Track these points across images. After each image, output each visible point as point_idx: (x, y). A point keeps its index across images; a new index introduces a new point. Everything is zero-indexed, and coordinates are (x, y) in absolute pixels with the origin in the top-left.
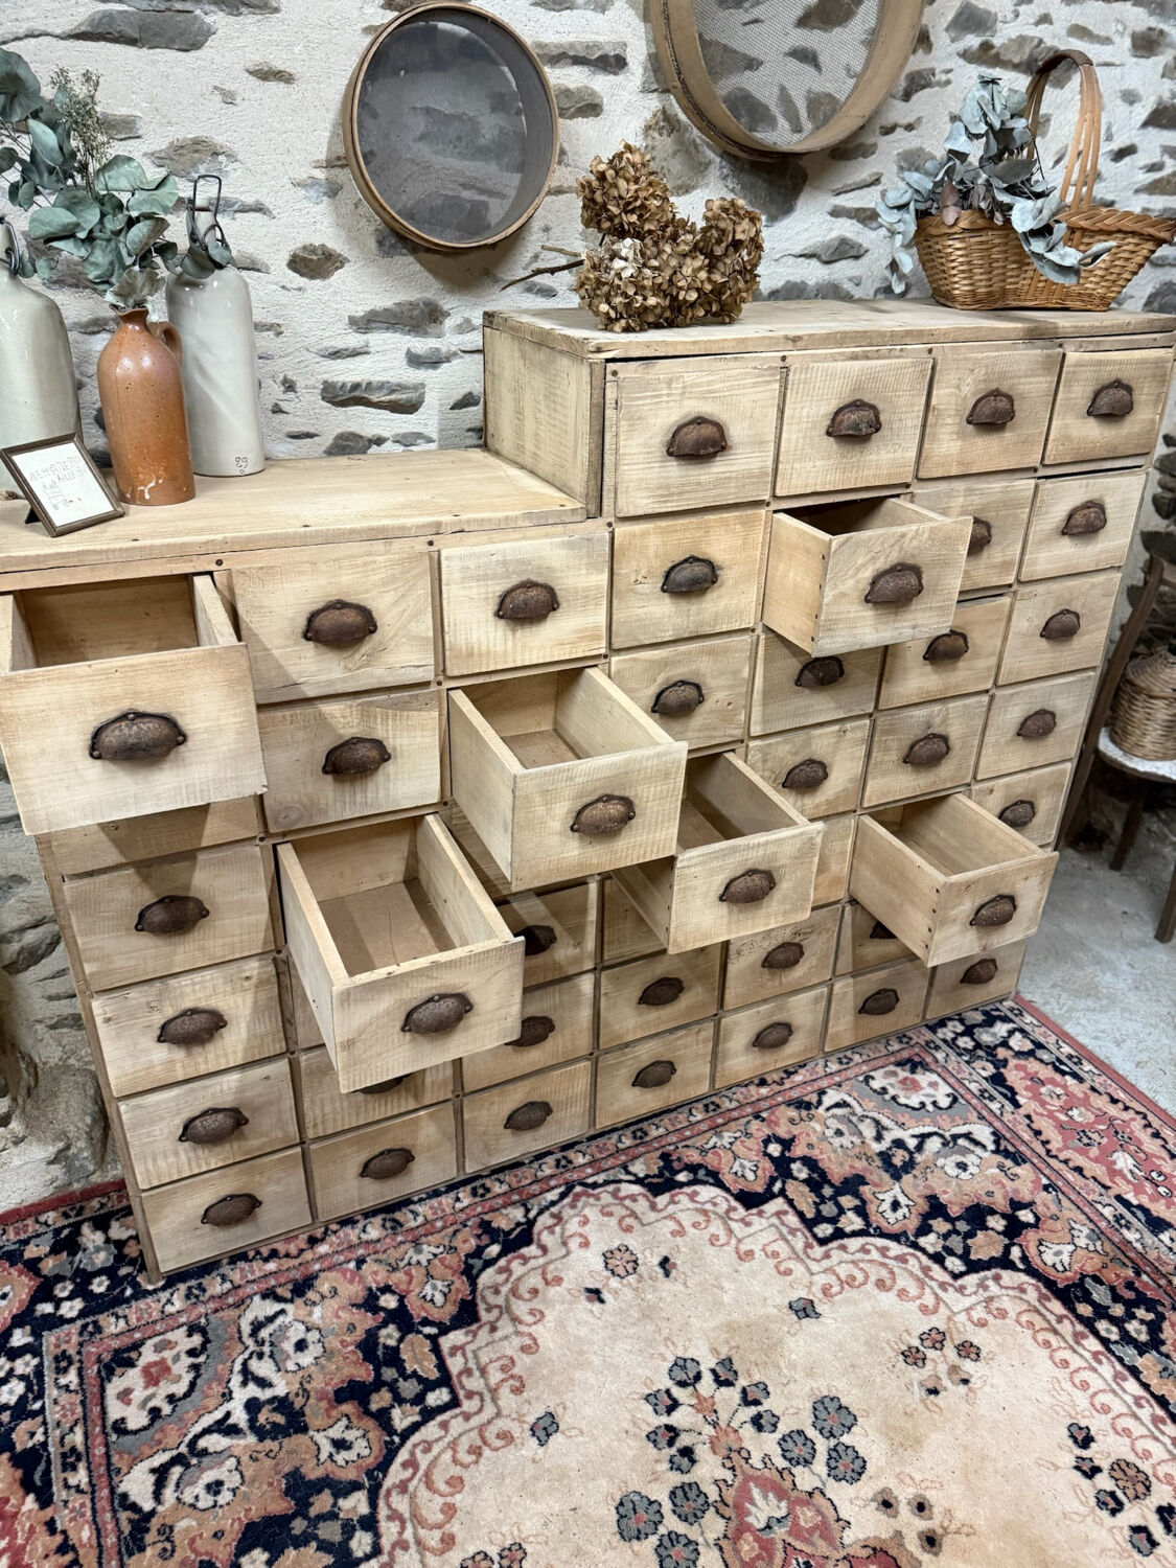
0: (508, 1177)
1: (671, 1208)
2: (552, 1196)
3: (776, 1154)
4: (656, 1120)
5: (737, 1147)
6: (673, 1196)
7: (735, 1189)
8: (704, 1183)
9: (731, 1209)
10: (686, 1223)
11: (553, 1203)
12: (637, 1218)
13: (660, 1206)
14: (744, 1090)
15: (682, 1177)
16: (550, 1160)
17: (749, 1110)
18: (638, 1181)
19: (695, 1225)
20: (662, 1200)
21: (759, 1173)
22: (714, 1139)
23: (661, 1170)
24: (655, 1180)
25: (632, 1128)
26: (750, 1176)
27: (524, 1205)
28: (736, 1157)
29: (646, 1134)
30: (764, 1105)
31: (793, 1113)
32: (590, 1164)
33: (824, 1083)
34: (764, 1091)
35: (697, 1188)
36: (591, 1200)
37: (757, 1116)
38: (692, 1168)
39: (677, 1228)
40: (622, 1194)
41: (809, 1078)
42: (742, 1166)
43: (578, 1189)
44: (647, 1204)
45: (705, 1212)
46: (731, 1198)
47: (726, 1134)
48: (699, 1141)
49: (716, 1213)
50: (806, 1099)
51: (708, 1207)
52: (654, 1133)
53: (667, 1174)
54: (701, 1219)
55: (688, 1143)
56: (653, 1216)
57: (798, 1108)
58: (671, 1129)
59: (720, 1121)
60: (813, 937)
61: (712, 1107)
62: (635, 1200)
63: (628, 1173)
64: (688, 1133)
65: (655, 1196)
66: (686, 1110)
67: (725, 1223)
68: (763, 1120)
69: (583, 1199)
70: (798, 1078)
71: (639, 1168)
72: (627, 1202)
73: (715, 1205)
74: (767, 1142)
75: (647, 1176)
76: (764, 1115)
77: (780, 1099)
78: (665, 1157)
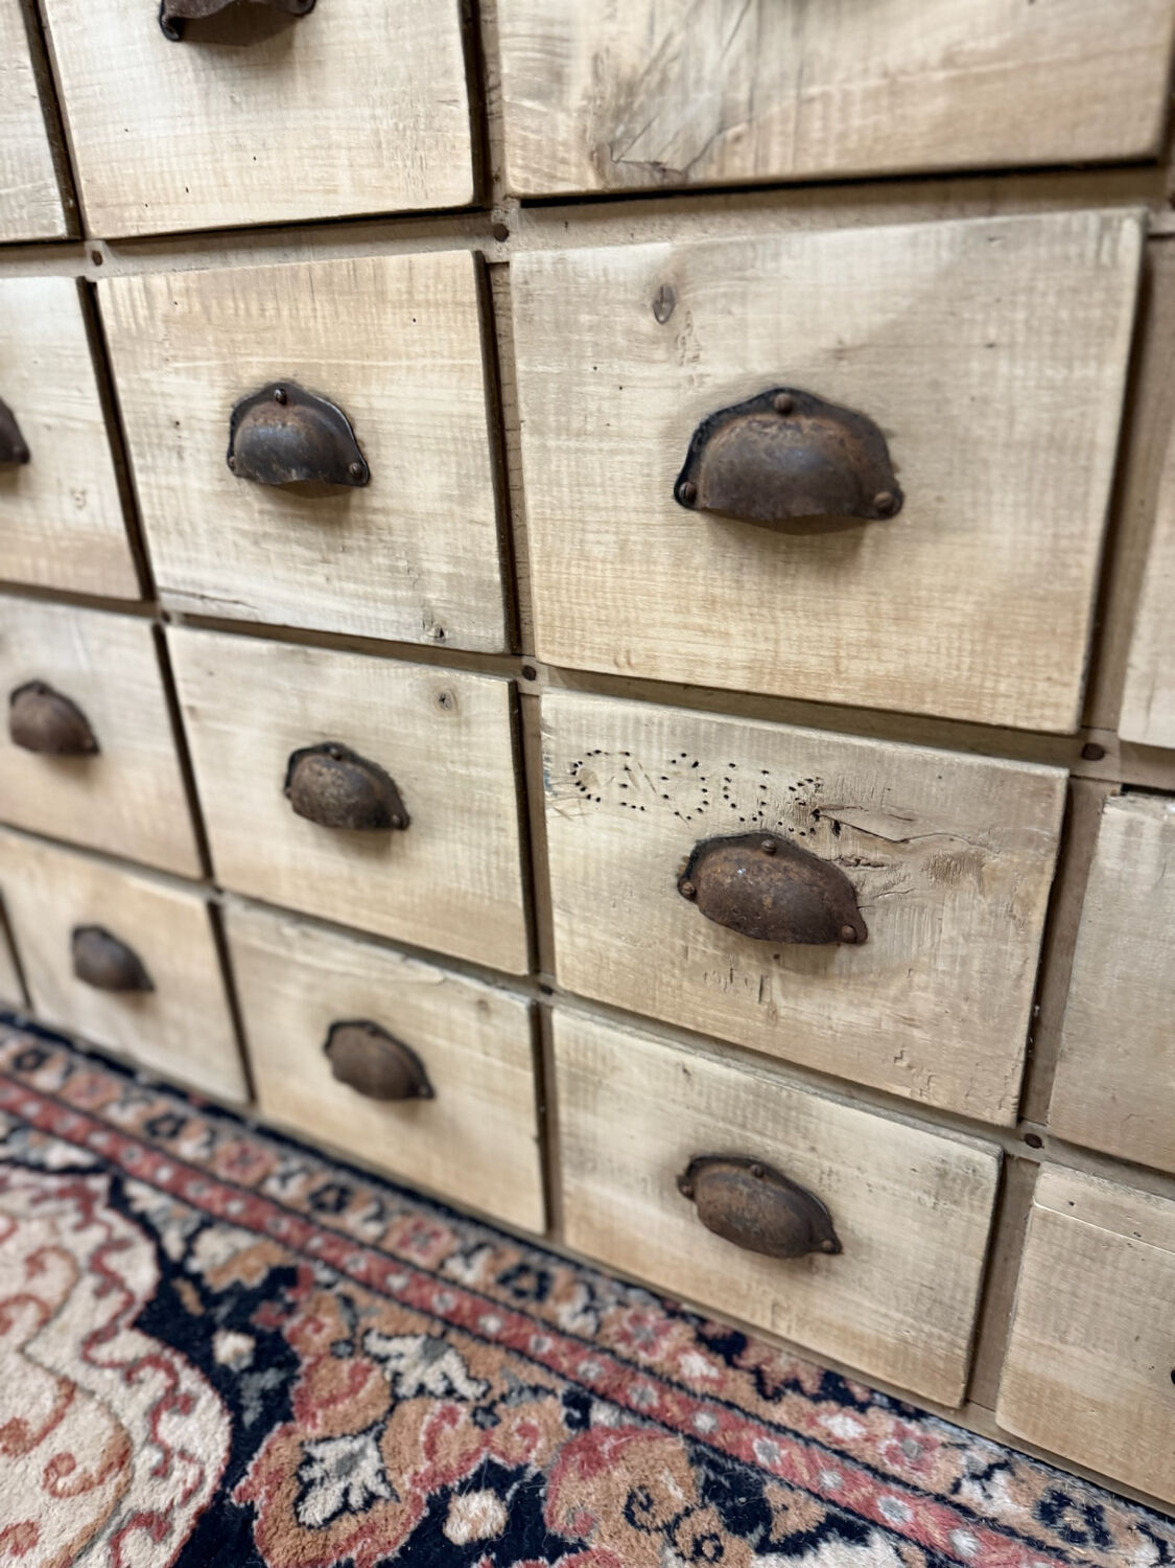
0: (84, 1073)
1: (106, 1381)
2: (59, 1154)
3: (458, 1531)
4: (395, 1203)
5: (417, 1418)
6: (154, 1361)
7: (255, 1489)
8: (233, 1404)
9: (155, 1524)
10: (59, 1441)
11: (40, 1168)
12: (44, 1322)
13: (103, 1352)
14: (654, 1316)
15: (231, 1347)
16: (164, 1105)
17: (592, 1369)
18: (170, 1270)
19: (59, 1464)
20: (132, 1345)
21: (348, 1525)
22: (411, 1346)
23: (236, 1290)
24: (189, 1298)
25: (343, 1178)
26: (318, 1507)
27: (13, 1130)
28: (375, 1430)
29: (340, 1206)
30: (646, 1395)
31: (675, 1489)
32: (189, 1168)
33: (896, 1510)
34: (697, 1366)
35: (209, 1403)
36: (73, 1218)
37: (579, 1402)
38: (273, 1351)
39: (35, 1428)
40: (114, 1261)
41: (876, 1454)
42: (348, 1464)
43: (99, 1184)
44: (101, 1319)
45: (121, 1458)
46: (203, 1498)
47: (451, 1363)
48: (378, 1314)
49: (123, 1491)
50: (773, 1494)
51: (146, 1459)
52: (358, 1221)
53: (223, 1311)
54: (90, 1462)
55: (362, 1299)
56: (60, 1350)
57: (711, 1491)
58: (390, 1244)
59: (492, 1324)
60: (912, 874)
61: (528, 1283)
62: (100, 1293)
63: (190, 1240)
64: (397, 1282)
65: (137, 1325)
66: (473, 1236)
67: (90, 1538)
68: (584, 1423)
69: (70, 1204)
70: (843, 1426)
71: (214, 1249)
72: (90, 1282)
73: (161, 1472)
74: (492, 1478)
75: (196, 1279)
76: (601, 1415)
77: (704, 1422)
78: (283, 1278)
